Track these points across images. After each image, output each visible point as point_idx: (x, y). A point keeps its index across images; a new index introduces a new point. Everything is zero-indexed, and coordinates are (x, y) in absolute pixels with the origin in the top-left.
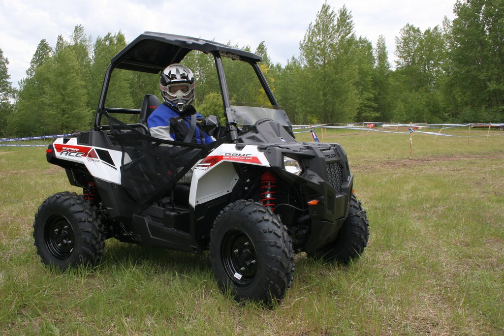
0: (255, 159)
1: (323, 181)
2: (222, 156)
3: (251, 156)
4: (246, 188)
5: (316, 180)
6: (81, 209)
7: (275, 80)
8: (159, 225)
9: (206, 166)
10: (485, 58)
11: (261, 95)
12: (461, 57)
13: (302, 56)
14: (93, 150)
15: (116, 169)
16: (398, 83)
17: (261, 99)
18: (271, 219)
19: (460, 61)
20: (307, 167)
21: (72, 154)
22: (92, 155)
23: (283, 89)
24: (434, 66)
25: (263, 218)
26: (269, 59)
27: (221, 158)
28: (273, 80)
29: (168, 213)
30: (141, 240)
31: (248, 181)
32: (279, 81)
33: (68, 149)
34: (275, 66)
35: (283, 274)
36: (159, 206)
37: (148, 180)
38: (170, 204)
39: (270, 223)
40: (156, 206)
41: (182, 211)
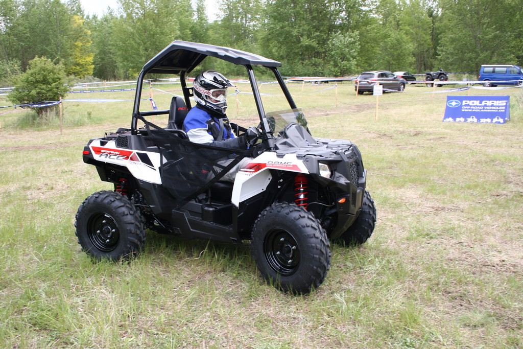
0: (295, 166)
1: (349, 182)
2: (266, 164)
3: (291, 164)
4: (279, 187)
5: (343, 181)
6: (122, 204)
7: (91, 32)
8: (198, 219)
9: (251, 172)
10: (297, 14)
11: (77, 49)
12: (275, 14)
13: (120, 9)
14: (134, 154)
15: (155, 170)
16: (217, 36)
17: (77, 53)
18: (306, 215)
19: (275, 18)
20: (335, 170)
21: (112, 157)
22: (133, 159)
23: (100, 42)
24: (251, 20)
25: (300, 215)
26: (82, 9)
27: (264, 165)
28: (89, 32)
29: (206, 208)
30: (181, 233)
31: (281, 180)
32: (96, 34)
33: (108, 152)
34: (91, 17)
35: (323, 260)
36: (196, 202)
37: (185, 179)
38: (206, 200)
39: (306, 218)
40: (194, 202)
41: (218, 206)
